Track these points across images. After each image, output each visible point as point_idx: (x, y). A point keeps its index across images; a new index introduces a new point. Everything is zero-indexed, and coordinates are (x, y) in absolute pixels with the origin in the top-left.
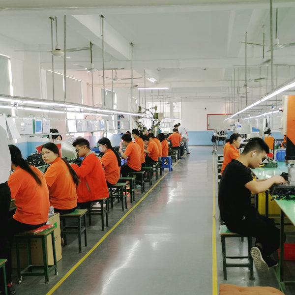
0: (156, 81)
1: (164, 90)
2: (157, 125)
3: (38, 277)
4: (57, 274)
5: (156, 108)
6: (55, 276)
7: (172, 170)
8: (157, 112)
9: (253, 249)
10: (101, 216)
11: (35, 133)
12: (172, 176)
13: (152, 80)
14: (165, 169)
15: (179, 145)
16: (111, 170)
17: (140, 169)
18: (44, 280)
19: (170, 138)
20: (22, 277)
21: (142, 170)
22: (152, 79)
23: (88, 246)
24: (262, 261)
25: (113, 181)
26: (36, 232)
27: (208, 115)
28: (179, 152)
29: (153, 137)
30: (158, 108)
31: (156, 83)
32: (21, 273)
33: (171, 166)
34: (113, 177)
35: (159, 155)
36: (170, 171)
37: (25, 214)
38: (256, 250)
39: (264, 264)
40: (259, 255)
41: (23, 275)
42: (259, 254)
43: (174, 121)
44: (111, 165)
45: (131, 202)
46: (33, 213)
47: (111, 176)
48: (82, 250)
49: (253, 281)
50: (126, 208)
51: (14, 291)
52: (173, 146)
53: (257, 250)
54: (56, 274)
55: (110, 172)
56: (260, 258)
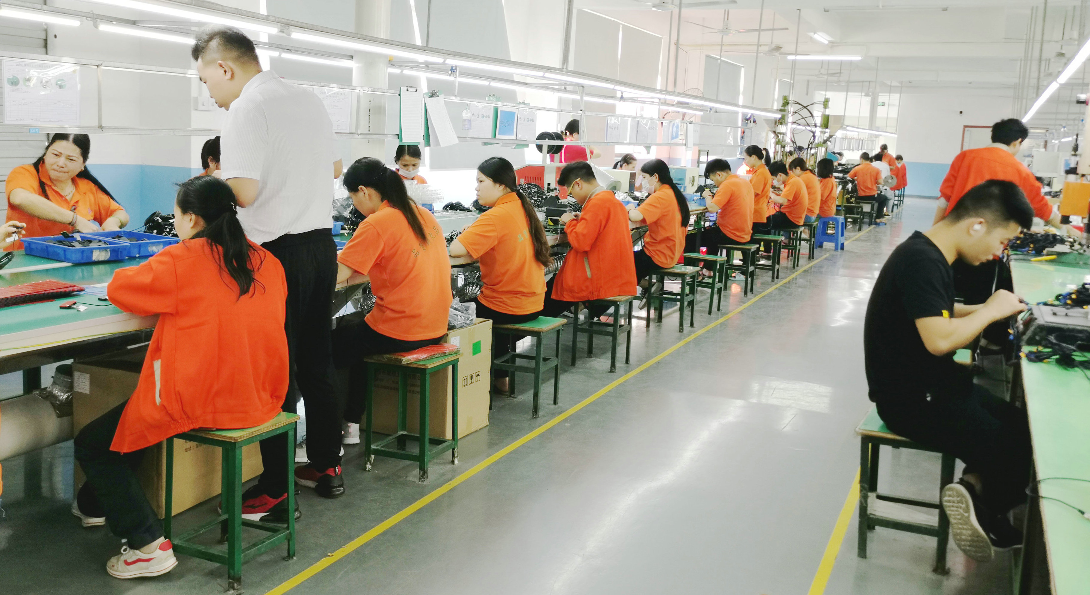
0: (830, 39)
1: (851, 63)
2: (825, 142)
3: (409, 462)
4: (456, 461)
5: (826, 103)
6: (450, 466)
7: (842, 248)
8: (828, 112)
9: (950, 489)
10: (611, 338)
11: (498, 136)
12: (841, 262)
13: (822, 38)
14: (827, 245)
15: (875, 193)
16: (663, 234)
17: (748, 238)
18: (417, 471)
19: (855, 175)
20: (373, 456)
21: (753, 241)
22: (820, 33)
23: (560, 404)
24: (973, 529)
25: (663, 260)
26: (409, 359)
27: (966, 127)
28: (872, 208)
29: (804, 168)
30: (830, 104)
31: (833, 46)
32: (373, 447)
33: (841, 240)
34: (668, 252)
35: (810, 211)
36: (836, 249)
37: (389, 314)
38: (960, 495)
39: (979, 536)
40: (967, 510)
41: (376, 452)
42: (968, 506)
43: (877, 136)
44: (663, 223)
45: (710, 313)
46: (404, 312)
47: (662, 247)
48: (541, 413)
49: (944, 578)
50: (692, 325)
51: (342, 485)
52: (861, 193)
53: (963, 496)
54: (453, 462)
55: (659, 238)
56: (968, 517)
